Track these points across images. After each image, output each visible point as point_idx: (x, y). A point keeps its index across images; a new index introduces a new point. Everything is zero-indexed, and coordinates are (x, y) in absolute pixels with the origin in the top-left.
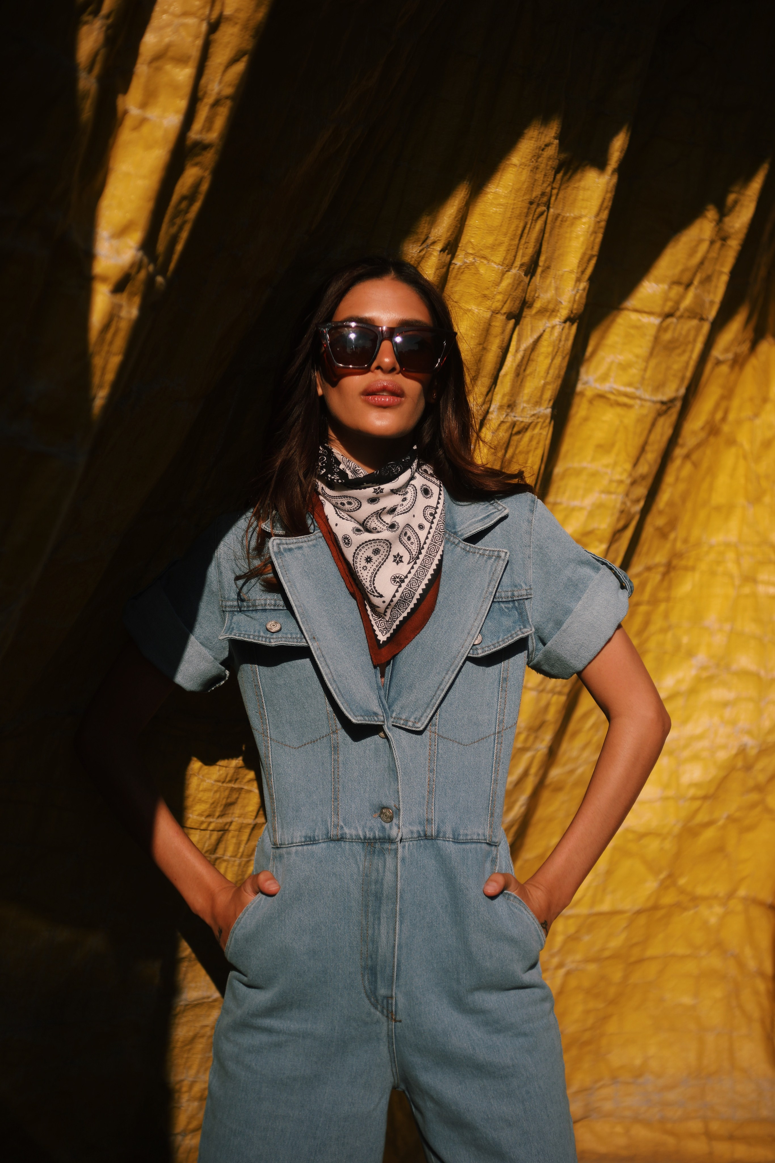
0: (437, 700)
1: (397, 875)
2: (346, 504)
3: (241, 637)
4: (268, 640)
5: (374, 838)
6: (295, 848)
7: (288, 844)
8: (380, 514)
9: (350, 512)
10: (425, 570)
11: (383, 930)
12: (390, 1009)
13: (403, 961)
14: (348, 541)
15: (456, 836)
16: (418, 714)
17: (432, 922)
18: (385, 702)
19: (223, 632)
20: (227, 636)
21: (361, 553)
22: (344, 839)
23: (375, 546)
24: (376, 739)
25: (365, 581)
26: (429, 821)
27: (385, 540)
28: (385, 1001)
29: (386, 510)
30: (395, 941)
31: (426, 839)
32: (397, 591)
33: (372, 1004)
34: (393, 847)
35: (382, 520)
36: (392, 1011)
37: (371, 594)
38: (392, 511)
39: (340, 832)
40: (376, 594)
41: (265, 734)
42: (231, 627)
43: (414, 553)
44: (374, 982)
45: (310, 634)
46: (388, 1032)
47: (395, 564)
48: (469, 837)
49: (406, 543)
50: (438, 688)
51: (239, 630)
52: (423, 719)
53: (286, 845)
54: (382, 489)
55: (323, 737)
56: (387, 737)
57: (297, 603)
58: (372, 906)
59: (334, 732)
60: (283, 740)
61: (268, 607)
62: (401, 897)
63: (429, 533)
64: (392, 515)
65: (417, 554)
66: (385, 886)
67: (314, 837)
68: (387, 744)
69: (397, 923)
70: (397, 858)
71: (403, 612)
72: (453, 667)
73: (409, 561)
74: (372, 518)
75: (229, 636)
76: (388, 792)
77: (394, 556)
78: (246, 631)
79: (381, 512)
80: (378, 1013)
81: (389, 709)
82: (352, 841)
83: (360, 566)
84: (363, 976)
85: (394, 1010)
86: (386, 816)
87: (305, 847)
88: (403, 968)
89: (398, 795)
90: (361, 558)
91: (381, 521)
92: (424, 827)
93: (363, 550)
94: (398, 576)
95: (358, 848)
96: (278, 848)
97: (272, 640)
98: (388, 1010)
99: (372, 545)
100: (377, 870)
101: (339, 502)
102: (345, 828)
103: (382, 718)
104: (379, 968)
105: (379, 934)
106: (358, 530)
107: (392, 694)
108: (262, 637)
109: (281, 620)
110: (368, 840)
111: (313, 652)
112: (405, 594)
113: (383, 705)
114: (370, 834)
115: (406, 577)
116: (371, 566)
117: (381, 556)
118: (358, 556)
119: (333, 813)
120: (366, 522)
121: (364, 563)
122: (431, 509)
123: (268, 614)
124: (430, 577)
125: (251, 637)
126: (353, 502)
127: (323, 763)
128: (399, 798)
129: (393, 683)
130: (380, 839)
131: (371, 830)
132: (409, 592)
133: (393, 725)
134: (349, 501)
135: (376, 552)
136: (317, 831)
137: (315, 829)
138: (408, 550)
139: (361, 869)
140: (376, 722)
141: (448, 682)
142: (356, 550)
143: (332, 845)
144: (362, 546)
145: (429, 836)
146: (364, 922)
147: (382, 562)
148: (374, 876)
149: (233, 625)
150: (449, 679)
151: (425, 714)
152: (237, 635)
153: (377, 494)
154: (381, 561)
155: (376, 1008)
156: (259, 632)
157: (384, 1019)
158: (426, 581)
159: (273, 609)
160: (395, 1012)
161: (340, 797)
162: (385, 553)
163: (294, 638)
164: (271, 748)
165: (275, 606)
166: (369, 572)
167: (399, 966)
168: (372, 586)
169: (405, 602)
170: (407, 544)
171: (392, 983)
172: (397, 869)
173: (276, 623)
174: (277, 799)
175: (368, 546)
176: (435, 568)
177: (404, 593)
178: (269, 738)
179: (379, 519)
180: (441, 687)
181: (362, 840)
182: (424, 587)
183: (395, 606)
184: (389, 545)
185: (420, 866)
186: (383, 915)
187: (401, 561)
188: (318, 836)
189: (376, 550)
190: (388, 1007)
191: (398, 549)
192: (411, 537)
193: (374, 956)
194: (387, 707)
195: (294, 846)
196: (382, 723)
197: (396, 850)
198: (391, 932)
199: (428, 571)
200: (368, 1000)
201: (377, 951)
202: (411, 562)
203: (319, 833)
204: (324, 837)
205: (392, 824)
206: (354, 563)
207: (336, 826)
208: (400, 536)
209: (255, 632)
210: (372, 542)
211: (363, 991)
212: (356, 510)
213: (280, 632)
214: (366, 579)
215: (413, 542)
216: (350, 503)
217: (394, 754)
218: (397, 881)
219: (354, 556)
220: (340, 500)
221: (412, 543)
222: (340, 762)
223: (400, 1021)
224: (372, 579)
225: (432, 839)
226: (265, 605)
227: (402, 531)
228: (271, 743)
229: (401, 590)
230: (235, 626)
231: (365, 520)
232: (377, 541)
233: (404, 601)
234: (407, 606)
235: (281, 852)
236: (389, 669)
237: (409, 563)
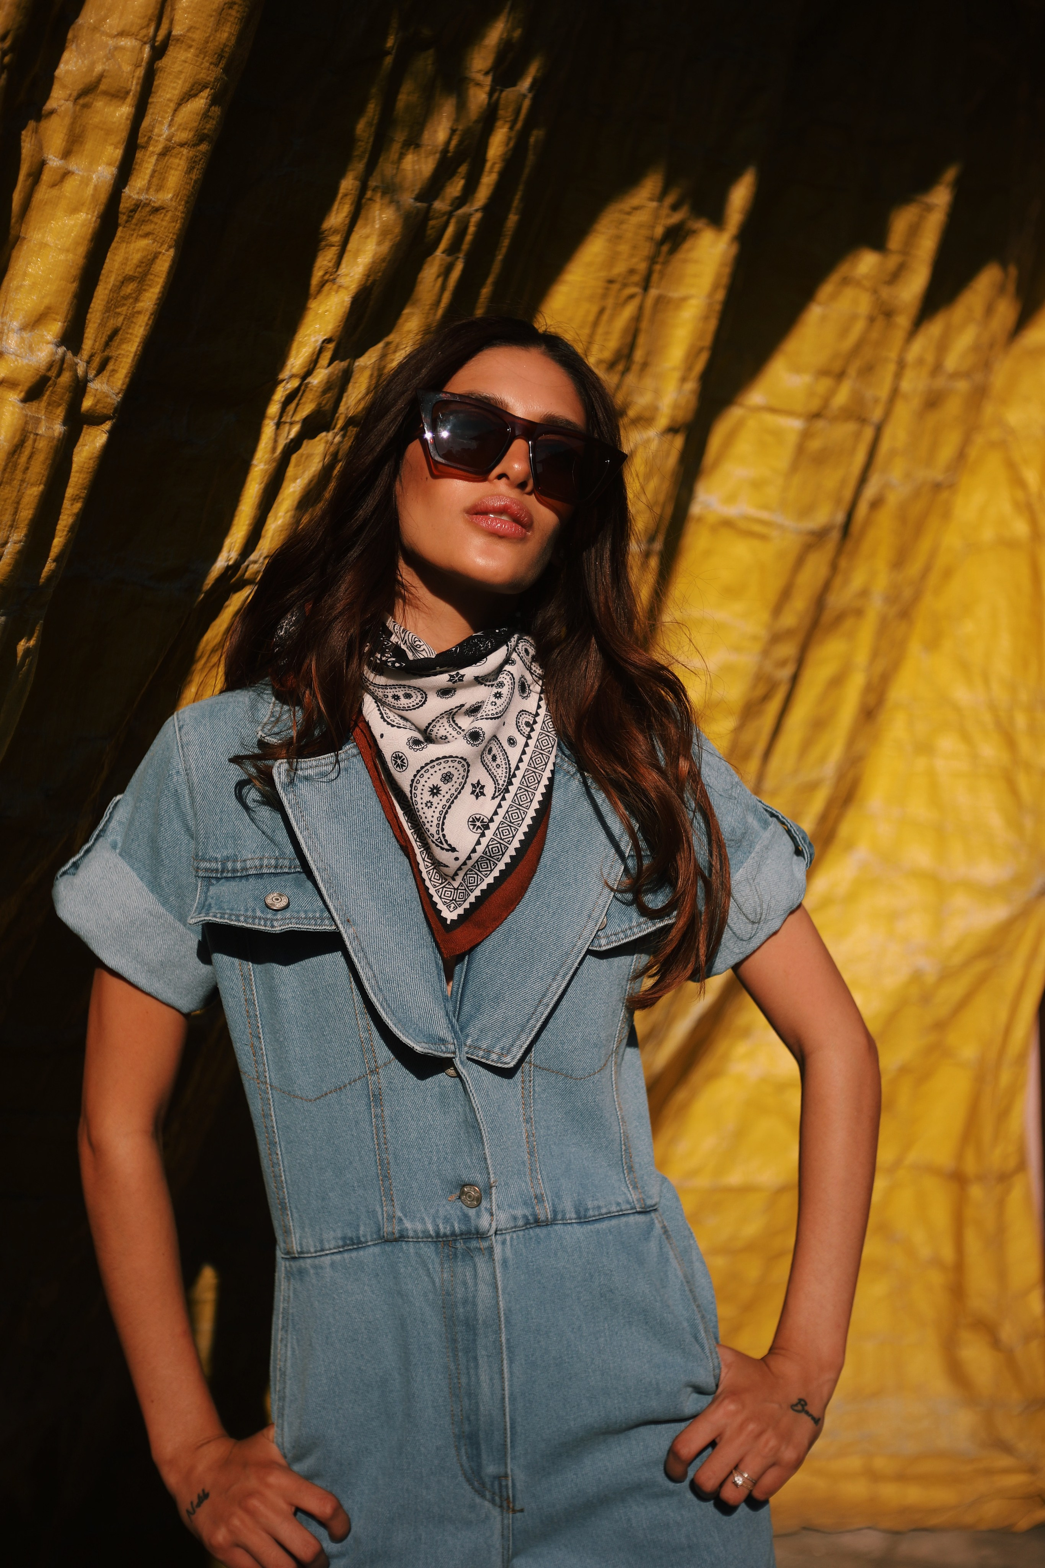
0: (538, 1021)
1: (496, 1287)
2: (402, 697)
3: (224, 919)
4: (268, 923)
5: (453, 1234)
6: (329, 1257)
7: (316, 1252)
8: (454, 714)
9: (407, 710)
10: (522, 812)
11: (484, 1377)
12: (505, 1494)
13: (519, 1419)
14: (402, 761)
15: (582, 1213)
16: (506, 1042)
17: (561, 1357)
18: (454, 1021)
19: (195, 912)
20: (203, 919)
21: (422, 781)
22: (404, 1238)
23: (445, 768)
24: (443, 1079)
25: (429, 824)
26: (539, 1198)
27: (462, 758)
28: (496, 1483)
29: (464, 709)
30: (504, 1390)
31: (538, 1226)
32: (478, 843)
33: (476, 1491)
34: (484, 1244)
35: (457, 724)
36: (508, 1497)
37: (437, 846)
38: (474, 710)
39: (397, 1228)
40: (446, 846)
41: (262, 1079)
42: (207, 903)
43: (501, 782)
44: (475, 1456)
45: (341, 914)
46: (502, 1532)
47: (473, 797)
48: (604, 1211)
49: (490, 765)
50: (540, 1002)
51: (221, 908)
52: (515, 1049)
53: (311, 1253)
54: (463, 676)
55: (355, 1081)
56: (459, 1076)
57: (320, 864)
58: (462, 1340)
59: (371, 1071)
60: (290, 1089)
61: (265, 871)
62: (507, 1321)
63: (524, 753)
64: (472, 718)
65: (505, 784)
66: (480, 1307)
67: (358, 1238)
68: (460, 1086)
69: (505, 1362)
70: (494, 1260)
71: (487, 876)
72: (564, 969)
73: (494, 794)
74: (441, 721)
75: (206, 918)
76: (469, 1161)
77: (473, 785)
78: (232, 910)
79: (457, 712)
80: (486, 1503)
81: (461, 1032)
82: (417, 1240)
83: (422, 801)
84: (458, 1449)
85: (511, 1496)
86: (470, 1197)
87: (346, 1255)
88: (519, 1429)
89: (486, 1163)
90: (423, 788)
91: (454, 726)
92: (533, 1208)
93: (427, 775)
94: (478, 817)
95: (428, 1251)
96: (294, 1258)
97: (275, 924)
98: (501, 1497)
99: (441, 767)
100: (465, 1283)
101: (390, 695)
102: (405, 1221)
103: (452, 1047)
104: (482, 1435)
105: (478, 1382)
106: (417, 742)
107: (466, 1008)
108: (260, 918)
109: (288, 891)
110: (442, 1238)
111: (348, 943)
112: (492, 848)
113: (453, 1026)
114: (445, 1228)
115: (492, 820)
116: (439, 801)
117: (455, 785)
118: (418, 785)
119: (384, 1198)
120: (431, 727)
121: (427, 796)
122: (527, 716)
123: (266, 881)
124: (531, 822)
125: (242, 918)
126: (413, 694)
127: (357, 1122)
128: (487, 1168)
129: (468, 992)
130: (462, 1234)
131: (447, 1222)
132: (498, 845)
133: (468, 1059)
134: (408, 692)
135: (447, 778)
136: (362, 1228)
137: (358, 1225)
138: (492, 777)
139: (438, 1284)
140: (444, 1053)
141: (556, 992)
142: (415, 776)
143: (388, 1248)
144: (425, 768)
145: (543, 1222)
146: (452, 1367)
147: (456, 794)
148: (460, 1293)
149: (210, 900)
150: (558, 989)
151: (518, 1043)
152: (219, 915)
153: (454, 683)
154: (454, 792)
155: (483, 1496)
156: (254, 910)
157: (496, 1512)
158: (524, 828)
159: (274, 873)
160: (514, 1496)
161: (391, 1172)
162: (460, 780)
163: (310, 918)
164: (273, 1101)
165: (276, 867)
166: (435, 810)
167: (513, 1427)
168: (441, 833)
169: (490, 860)
170: (491, 767)
171: (505, 1455)
172: (495, 1278)
173: (280, 895)
174: (289, 1181)
175: (435, 769)
176: (538, 807)
177: (490, 847)
178: (269, 1086)
179: (452, 722)
180: (545, 1001)
181: (433, 1238)
182: (523, 838)
183: (474, 866)
184: (466, 766)
185: (533, 1271)
186: (482, 1353)
187: (483, 794)
188: (364, 1236)
189: (447, 775)
190: (501, 1492)
191: (478, 774)
192: (498, 756)
193: (472, 1418)
194: (457, 1028)
195: (327, 1255)
196: (452, 1055)
197: (491, 1249)
198: (497, 1376)
199: (526, 813)
200: (470, 1485)
201: (478, 1409)
202: (497, 797)
203: (365, 1231)
204: (375, 1236)
205: (480, 1209)
206: (411, 797)
207: (391, 1218)
208: (482, 754)
209: (247, 910)
210: (442, 761)
211: (460, 1473)
212: (418, 707)
213: (289, 909)
214: (432, 822)
215: (500, 764)
216: (408, 696)
217: (473, 1102)
218: (498, 1296)
219: (411, 786)
220: (391, 691)
221: (498, 766)
222: (387, 1119)
223: (522, 1511)
224: (441, 822)
225: (547, 1225)
226: (261, 867)
227: (486, 746)
228: (272, 1094)
229: (484, 841)
230: (213, 902)
231: (427, 727)
232: (450, 759)
233: (489, 858)
234: (493, 867)
235: (303, 1265)
236: (459, 970)
237: (493, 798)
